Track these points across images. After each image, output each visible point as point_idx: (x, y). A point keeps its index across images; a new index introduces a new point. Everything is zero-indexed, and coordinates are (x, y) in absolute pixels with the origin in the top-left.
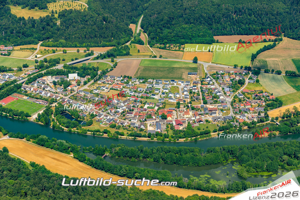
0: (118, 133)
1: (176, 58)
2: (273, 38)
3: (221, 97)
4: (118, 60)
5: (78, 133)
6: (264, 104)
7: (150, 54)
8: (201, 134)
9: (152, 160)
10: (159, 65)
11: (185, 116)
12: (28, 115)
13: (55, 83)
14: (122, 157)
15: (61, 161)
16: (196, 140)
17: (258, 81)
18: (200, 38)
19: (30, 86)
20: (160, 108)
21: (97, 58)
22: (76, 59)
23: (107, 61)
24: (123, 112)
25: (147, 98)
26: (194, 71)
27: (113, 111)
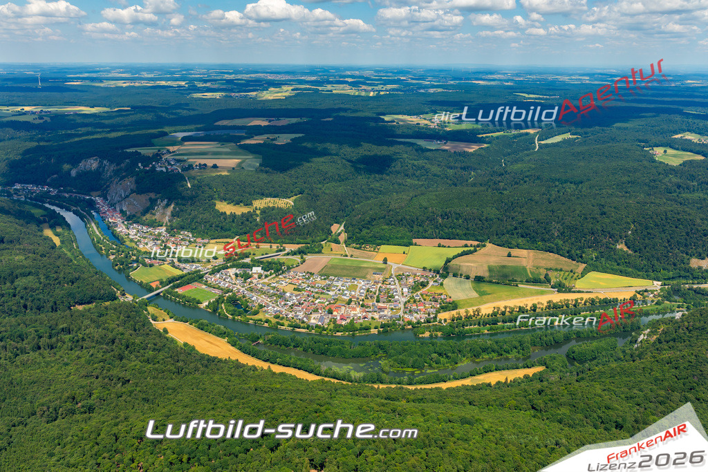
0: (278, 323)
1: (367, 258)
2: (476, 243)
3: (397, 297)
4: (308, 257)
5: (241, 321)
6: (438, 306)
7: (343, 253)
8: (361, 329)
9: (302, 349)
10: (348, 264)
11: (352, 312)
12: (199, 302)
13: (237, 275)
14: (273, 345)
15: (214, 344)
16: (353, 335)
17: (442, 284)
18: (398, 240)
19: (212, 276)
20: (330, 303)
21: (288, 254)
22: (266, 254)
23: (297, 258)
24: (292, 305)
25: (322, 293)
26: (380, 271)
27: (283, 303)
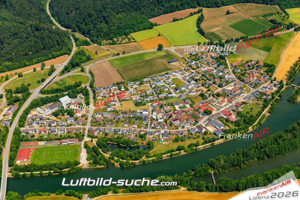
1: (137, 50)
6: (262, 71)
7: (109, 52)
19: (27, 127)
21: (63, 72)
22: (43, 79)
23: (76, 72)
25: (166, 98)
